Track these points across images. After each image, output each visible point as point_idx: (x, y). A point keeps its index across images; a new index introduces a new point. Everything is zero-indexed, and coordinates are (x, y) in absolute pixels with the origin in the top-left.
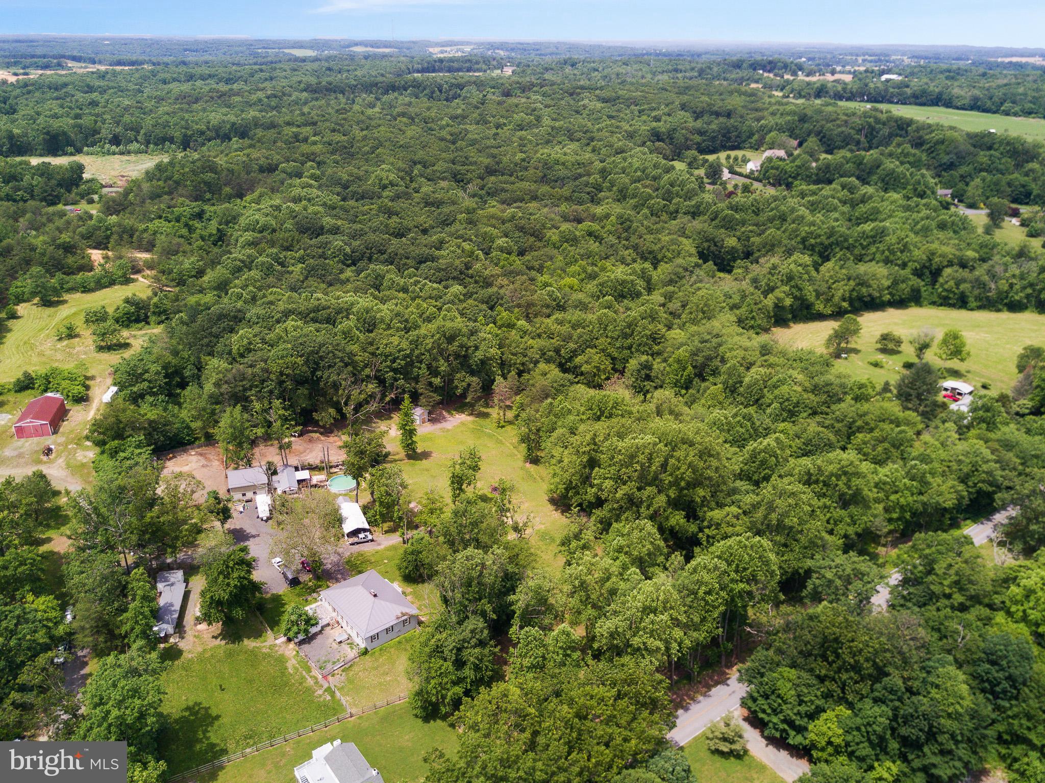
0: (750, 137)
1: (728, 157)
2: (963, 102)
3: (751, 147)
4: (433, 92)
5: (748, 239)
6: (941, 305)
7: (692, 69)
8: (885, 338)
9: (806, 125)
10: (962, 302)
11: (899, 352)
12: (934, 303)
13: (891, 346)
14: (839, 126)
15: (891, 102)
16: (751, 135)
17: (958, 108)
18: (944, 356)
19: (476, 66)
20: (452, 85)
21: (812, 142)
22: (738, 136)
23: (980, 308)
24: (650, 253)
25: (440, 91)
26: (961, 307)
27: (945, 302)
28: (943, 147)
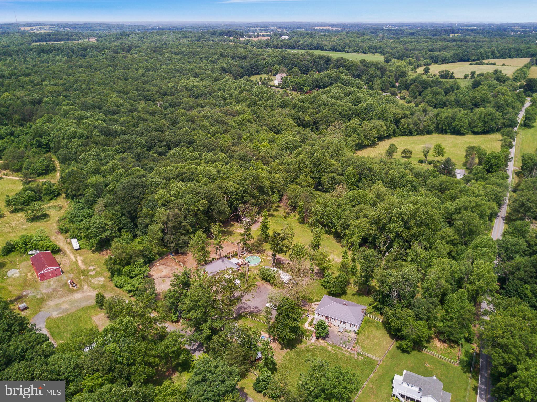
0: (263, 68)
1: (261, 79)
2: (328, 47)
3: (265, 73)
4: (68, 53)
5: (313, 115)
6: (403, 135)
7: (195, 36)
8: (405, 151)
9: (286, 61)
10: (410, 133)
11: (411, 157)
12: (400, 135)
13: (408, 155)
14: (302, 61)
15: (298, 49)
16: (264, 68)
17: (326, 50)
18: (436, 155)
19: (71, 38)
20: (79, 48)
21: (296, 69)
22: (257, 68)
23: (418, 134)
24: (274, 127)
25: (73, 52)
26: (409, 136)
27: (404, 134)
28: (353, 67)
